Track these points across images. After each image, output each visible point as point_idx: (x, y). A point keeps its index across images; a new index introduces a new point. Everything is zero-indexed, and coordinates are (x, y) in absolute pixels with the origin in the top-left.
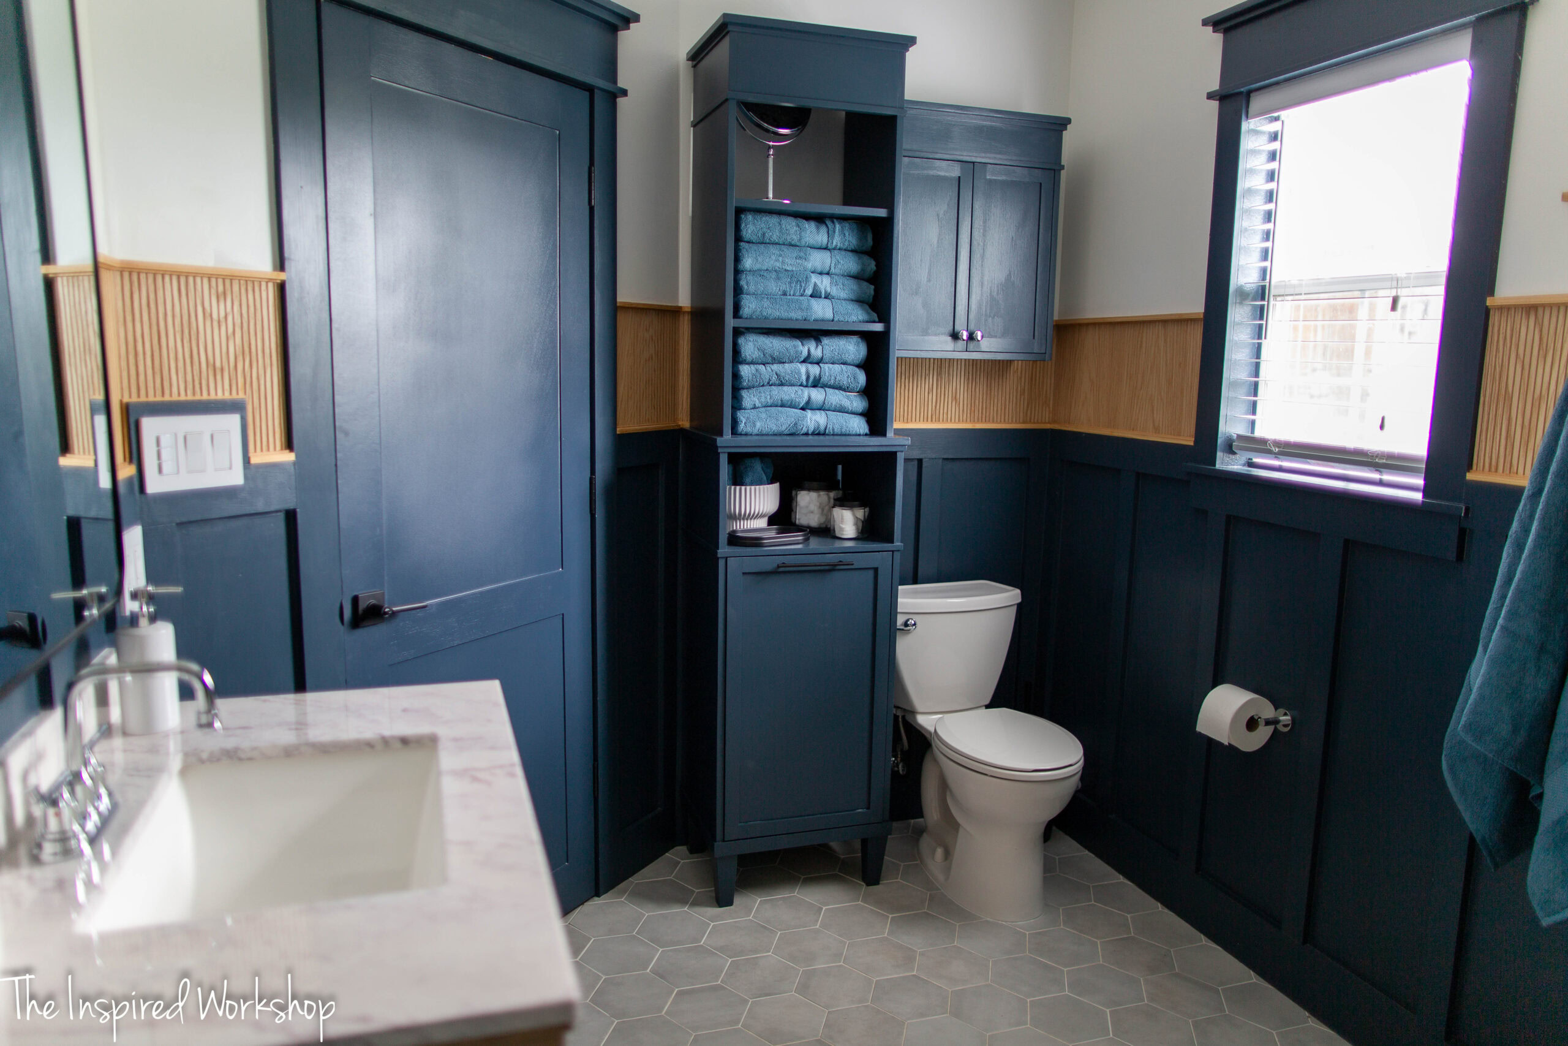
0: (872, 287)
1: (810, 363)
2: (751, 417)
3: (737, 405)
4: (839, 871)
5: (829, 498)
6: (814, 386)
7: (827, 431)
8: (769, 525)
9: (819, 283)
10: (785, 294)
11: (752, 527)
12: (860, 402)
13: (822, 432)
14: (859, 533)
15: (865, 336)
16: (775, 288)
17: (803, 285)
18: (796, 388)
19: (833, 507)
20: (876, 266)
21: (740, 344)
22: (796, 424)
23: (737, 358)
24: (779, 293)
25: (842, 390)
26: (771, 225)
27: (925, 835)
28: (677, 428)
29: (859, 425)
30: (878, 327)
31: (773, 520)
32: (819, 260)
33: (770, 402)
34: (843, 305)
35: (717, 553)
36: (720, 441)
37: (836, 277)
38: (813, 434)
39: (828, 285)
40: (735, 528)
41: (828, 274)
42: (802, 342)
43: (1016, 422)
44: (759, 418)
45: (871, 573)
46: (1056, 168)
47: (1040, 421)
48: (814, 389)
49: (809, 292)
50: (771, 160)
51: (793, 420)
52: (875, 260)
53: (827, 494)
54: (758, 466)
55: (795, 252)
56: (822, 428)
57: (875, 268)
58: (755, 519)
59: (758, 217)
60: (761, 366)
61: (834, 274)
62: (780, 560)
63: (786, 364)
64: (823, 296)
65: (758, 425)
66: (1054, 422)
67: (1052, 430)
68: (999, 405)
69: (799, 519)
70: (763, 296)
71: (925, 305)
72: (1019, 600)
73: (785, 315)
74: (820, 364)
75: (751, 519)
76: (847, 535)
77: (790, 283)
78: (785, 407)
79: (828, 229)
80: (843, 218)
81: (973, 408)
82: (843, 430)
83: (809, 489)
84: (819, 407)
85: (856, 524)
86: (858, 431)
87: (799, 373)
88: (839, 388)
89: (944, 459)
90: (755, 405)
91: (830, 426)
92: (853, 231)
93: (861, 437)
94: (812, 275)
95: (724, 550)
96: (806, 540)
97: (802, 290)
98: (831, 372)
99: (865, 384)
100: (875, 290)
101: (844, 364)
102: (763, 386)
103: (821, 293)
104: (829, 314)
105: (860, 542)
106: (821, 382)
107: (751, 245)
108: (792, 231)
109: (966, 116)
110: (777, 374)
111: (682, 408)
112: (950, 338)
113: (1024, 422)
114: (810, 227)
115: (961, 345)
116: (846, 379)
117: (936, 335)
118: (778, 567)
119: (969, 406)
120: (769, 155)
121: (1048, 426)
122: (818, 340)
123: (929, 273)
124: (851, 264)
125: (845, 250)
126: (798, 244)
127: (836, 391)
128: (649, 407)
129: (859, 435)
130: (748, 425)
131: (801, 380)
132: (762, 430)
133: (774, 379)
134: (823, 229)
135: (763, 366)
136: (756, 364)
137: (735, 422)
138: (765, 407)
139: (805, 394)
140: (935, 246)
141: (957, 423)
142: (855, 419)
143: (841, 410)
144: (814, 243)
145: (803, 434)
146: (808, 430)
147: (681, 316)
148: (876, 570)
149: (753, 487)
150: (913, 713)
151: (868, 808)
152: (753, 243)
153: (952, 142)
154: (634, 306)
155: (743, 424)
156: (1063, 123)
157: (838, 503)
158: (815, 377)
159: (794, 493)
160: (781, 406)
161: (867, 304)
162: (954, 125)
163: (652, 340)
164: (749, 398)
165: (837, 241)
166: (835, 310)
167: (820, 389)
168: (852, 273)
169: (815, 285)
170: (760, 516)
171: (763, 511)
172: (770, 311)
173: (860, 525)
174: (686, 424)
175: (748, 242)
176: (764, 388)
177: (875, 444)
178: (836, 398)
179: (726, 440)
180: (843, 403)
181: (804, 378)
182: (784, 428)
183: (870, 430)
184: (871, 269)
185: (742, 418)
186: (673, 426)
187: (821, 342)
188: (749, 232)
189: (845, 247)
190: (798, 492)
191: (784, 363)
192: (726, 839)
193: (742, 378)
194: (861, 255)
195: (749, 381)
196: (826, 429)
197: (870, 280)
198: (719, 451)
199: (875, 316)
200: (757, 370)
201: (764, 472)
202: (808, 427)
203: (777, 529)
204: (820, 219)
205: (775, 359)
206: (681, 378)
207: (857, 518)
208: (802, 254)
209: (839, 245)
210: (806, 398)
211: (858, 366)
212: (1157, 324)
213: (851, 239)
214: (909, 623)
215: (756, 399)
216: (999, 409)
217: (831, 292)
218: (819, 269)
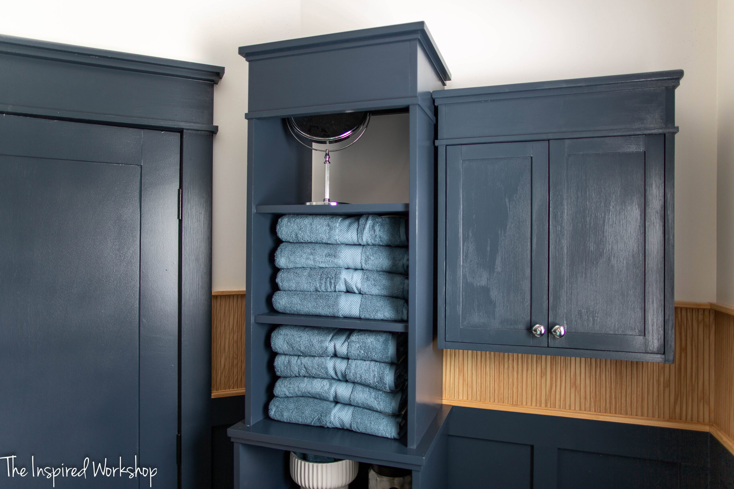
1: (337, 358)
2: (282, 406)
6: (341, 381)
7: (353, 429)
9: (349, 280)
10: (314, 291)
16: (306, 285)
17: (333, 282)
18: (324, 382)
21: (273, 338)
24: (311, 289)
25: (369, 389)
26: (302, 227)
30: (399, 327)
32: (350, 256)
33: (298, 393)
34: (374, 301)
37: (368, 273)
39: (359, 282)
41: (359, 269)
44: (288, 408)
46: (667, 131)
47: (694, 420)
48: (341, 384)
49: (340, 288)
50: (327, 166)
55: (325, 250)
56: (347, 425)
59: (293, 219)
61: (365, 270)
63: (314, 359)
64: (354, 292)
65: (287, 413)
70: (296, 292)
73: (313, 311)
74: (348, 360)
77: (320, 279)
78: (312, 399)
79: (359, 227)
80: (375, 214)
82: (368, 431)
84: (345, 402)
86: (384, 434)
87: (328, 368)
88: (365, 386)
89: (560, 449)
90: (285, 395)
91: (354, 425)
92: (384, 226)
94: (342, 271)
97: (334, 286)
98: (358, 368)
101: (371, 361)
102: (294, 377)
103: (353, 289)
104: (355, 312)
106: (348, 378)
107: (285, 245)
108: (323, 231)
110: (306, 367)
114: (341, 225)
115: (539, 340)
116: (373, 376)
122: (344, 337)
124: (382, 259)
125: (376, 246)
126: (328, 242)
127: (362, 388)
130: (277, 413)
131: (329, 375)
132: (289, 420)
133: (303, 370)
134: (354, 226)
135: (296, 358)
136: (288, 355)
137: (267, 409)
138: (295, 397)
139: (333, 388)
143: (368, 408)
144: (345, 240)
152: (288, 243)
155: (274, 412)
158: (342, 373)
164: (282, 387)
165: (368, 237)
166: (362, 306)
167: (347, 385)
168: (383, 268)
169: (346, 282)
172: (299, 307)
178: (362, 395)
180: (369, 402)
181: (332, 372)
185: (274, 406)
187: (347, 339)
188: (283, 232)
189: (375, 243)
191: (311, 357)
193: (276, 367)
195: (281, 371)
200: (289, 362)
205: (303, 353)
208: (332, 252)
209: (370, 241)
210: (334, 392)
211: (390, 364)
213: (382, 235)
215: (287, 389)
217: (362, 288)
218: (352, 265)
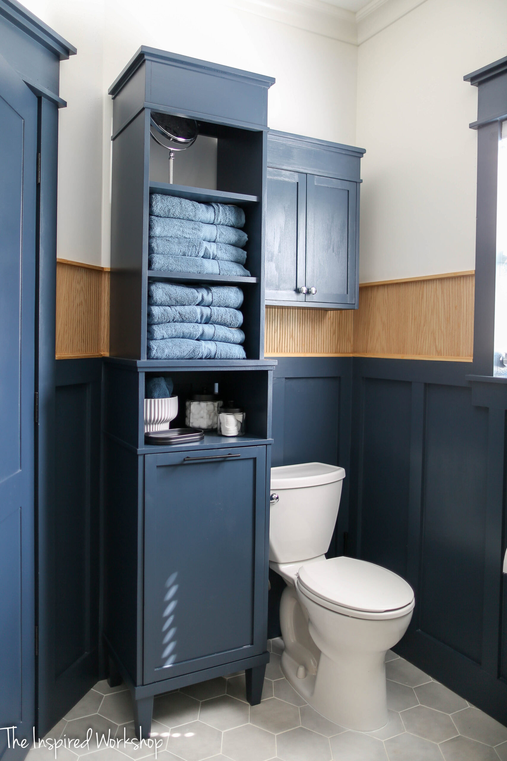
0: (245, 252)
1: (203, 306)
2: (161, 345)
3: (151, 337)
4: (227, 693)
5: (214, 407)
6: (206, 323)
7: (216, 356)
8: (170, 428)
9: (208, 248)
10: (184, 255)
11: (159, 430)
12: (239, 335)
13: (213, 357)
14: (239, 432)
15: (241, 286)
16: (177, 250)
17: (198, 249)
18: (194, 324)
19: (220, 413)
20: (248, 237)
21: (152, 290)
22: (194, 351)
23: (151, 302)
24: (180, 254)
25: (226, 326)
26: (174, 204)
27: (285, 654)
28: (100, 357)
29: (239, 351)
30: (253, 280)
31: (174, 424)
32: (208, 231)
33: (175, 334)
34: (226, 264)
35: (137, 451)
36: (139, 363)
37: (220, 244)
38: (206, 358)
39: (215, 250)
40: (148, 431)
41: (214, 242)
42: (196, 290)
43: (331, 353)
44: (167, 347)
45: (251, 462)
46: (358, 181)
47: (345, 351)
48: (206, 325)
49: (201, 254)
50: (172, 161)
51: (192, 347)
52: (246, 233)
53: (213, 404)
54: (163, 385)
55: (191, 225)
56: (213, 354)
57: (247, 239)
58: (161, 423)
59: (165, 197)
60: (167, 307)
61: (218, 242)
62: (186, 454)
63: (186, 306)
64: (211, 258)
65: (166, 351)
66: (354, 352)
67: (354, 358)
68: (320, 341)
69: (192, 423)
70: (168, 255)
71: (277, 268)
72: (344, 476)
73: (185, 269)
74: (210, 307)
75: (158, 424)
76: (231, 433)
77: (188, 246)
78: (185, 338)
79: (214, 210)
80: (225, 202)
81: (303, 343)
82: (228, 356)
83: (200, 400)
84: (210, 338)
85: (237, 425)
86: (239, 356)
87: (195, 313)
88: (224, 325)
89: (286, 378)
90: (163, 336)
91: (219, 352)
92: (232, 212)
93: (241, 360)
94: (204, 242)
95: (142, 448)
96: (202, 439)
97: (197, 252)
98: (218, 312)
99: (242, 322)
100: (247, 255)
101: (226, 307)
102: (169, 322)
103: (210, 255)
104: (217, 271)
105: (239, 439)
106: (211, 320)
107: (159, 218)
108: (189, 209)
109: (301, 142)
110: (179, 313)
111: (104, 342)
112: (294, 292)
113: (336, 353)
114: (202, 207)
115: (302, 296)
116: (229, 317)
117: (284, 290)
118: (184, 460)
119: (301, 341)
120: (170, 157)
121: (351, 355)
122: (208, 290)
123: (280, 247)
124: (232, 235)
125: (226, 225)
126: (193, 219)
127: (222, 327)
128: (79, 341)
129: (239, 359)
130: (159, 351)
131: (197, 319)
132: (169, 355)
133: (178, 316)
134: (211, 209)
135: (169, 308)
136: (163, 306)
137: (149, 349)
138: (170, 338)
139: (200, 328)
140: (283, 229)
141: (293, 353)
142: (236, 347)
143: (226, 341)
144: (205, 219)
145: (198, 359)
146: (202, 356)
147: (103, 275)
148: (255, 459)
149: (160, 400)
150: (276, 563)
151: (252, 644)
152: (161, 217)
153: (292, 159)
154: (69, 263)
155: (155, 351)
156: (359, 153)
157: (223, 409)
158: (207, 316)
159: (187, 403)
160: (182, 338)
161: (242, 264)
162: (294, 148)
163: (82, 290)
164: (159, 331)
165: (221, 218)
166: (221, 267)
167: (211, 325)
168: (231, 241)
169: (206, 249)
170: (163, 422)
171: (167, 418)
172: (174, 267)
173: (240, 425)
174: (107, 354)
175: (157, 216)
176: (170, 324)
177: (251, 365)
178: (222, 331)
179: (143, 362)
180: (227, 335)
181: (199, 316)
182: (185, 354)
183: (246, 355)
184: (245, 240)
185: (154, 346)
186: (97, 355)
187: (211, 291)
188: (159, 208)
189: (226, 223)
190: (191, 403)
191: (184, 305)
192: (144, 684)
193: (154, 315)
194: (238, 230)
195: (158, 318)
196: (215, 355)
197: (244, 248)
198: (138, 371)
199: (248, 273)
200: (164, 310)
201: (167, 388)
202: (202, 353)
203: (179, 431)
204: (207, 202)
205: (178, 302)
206: (102, 319)
207: (238, 421)
208: (196, 226)
209: (222, 221)
210: (200, 332)
211: (237, 309)
212: (435, 281)
213: (230, 218)
214: (273, 497)
215: (164, 332)
216: (320, 344)
217: (217, 255)
218: (208, 238)
